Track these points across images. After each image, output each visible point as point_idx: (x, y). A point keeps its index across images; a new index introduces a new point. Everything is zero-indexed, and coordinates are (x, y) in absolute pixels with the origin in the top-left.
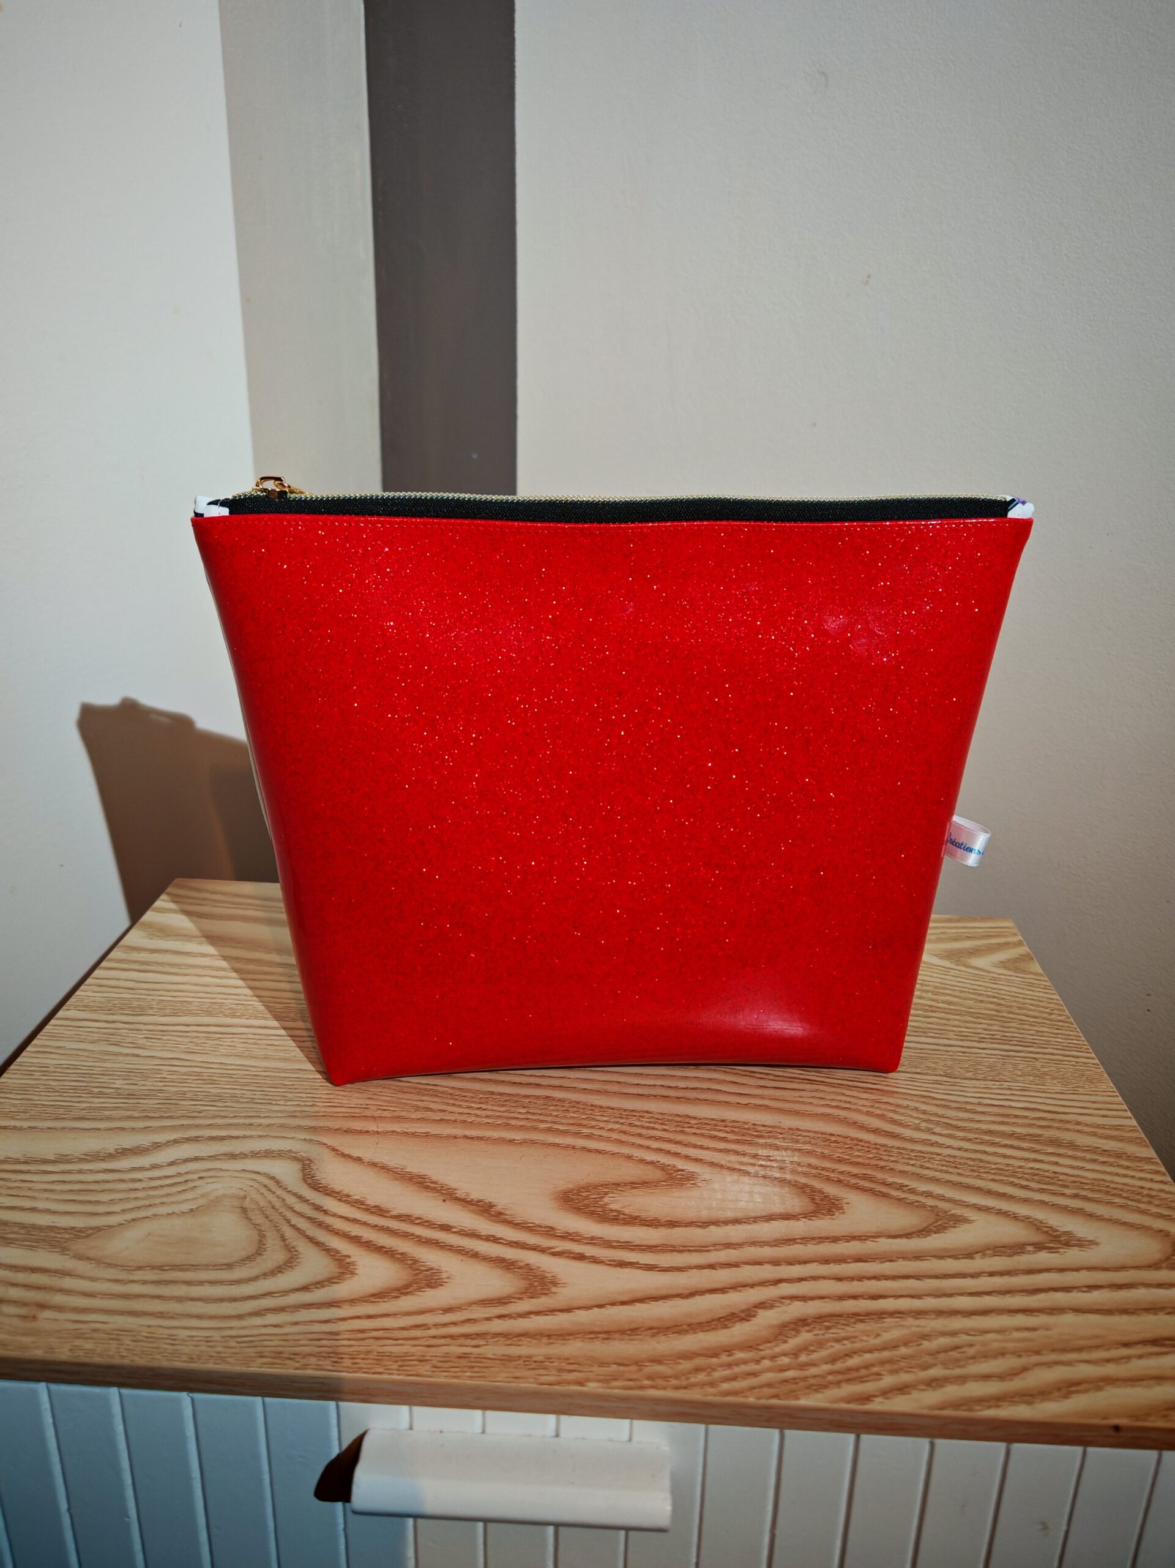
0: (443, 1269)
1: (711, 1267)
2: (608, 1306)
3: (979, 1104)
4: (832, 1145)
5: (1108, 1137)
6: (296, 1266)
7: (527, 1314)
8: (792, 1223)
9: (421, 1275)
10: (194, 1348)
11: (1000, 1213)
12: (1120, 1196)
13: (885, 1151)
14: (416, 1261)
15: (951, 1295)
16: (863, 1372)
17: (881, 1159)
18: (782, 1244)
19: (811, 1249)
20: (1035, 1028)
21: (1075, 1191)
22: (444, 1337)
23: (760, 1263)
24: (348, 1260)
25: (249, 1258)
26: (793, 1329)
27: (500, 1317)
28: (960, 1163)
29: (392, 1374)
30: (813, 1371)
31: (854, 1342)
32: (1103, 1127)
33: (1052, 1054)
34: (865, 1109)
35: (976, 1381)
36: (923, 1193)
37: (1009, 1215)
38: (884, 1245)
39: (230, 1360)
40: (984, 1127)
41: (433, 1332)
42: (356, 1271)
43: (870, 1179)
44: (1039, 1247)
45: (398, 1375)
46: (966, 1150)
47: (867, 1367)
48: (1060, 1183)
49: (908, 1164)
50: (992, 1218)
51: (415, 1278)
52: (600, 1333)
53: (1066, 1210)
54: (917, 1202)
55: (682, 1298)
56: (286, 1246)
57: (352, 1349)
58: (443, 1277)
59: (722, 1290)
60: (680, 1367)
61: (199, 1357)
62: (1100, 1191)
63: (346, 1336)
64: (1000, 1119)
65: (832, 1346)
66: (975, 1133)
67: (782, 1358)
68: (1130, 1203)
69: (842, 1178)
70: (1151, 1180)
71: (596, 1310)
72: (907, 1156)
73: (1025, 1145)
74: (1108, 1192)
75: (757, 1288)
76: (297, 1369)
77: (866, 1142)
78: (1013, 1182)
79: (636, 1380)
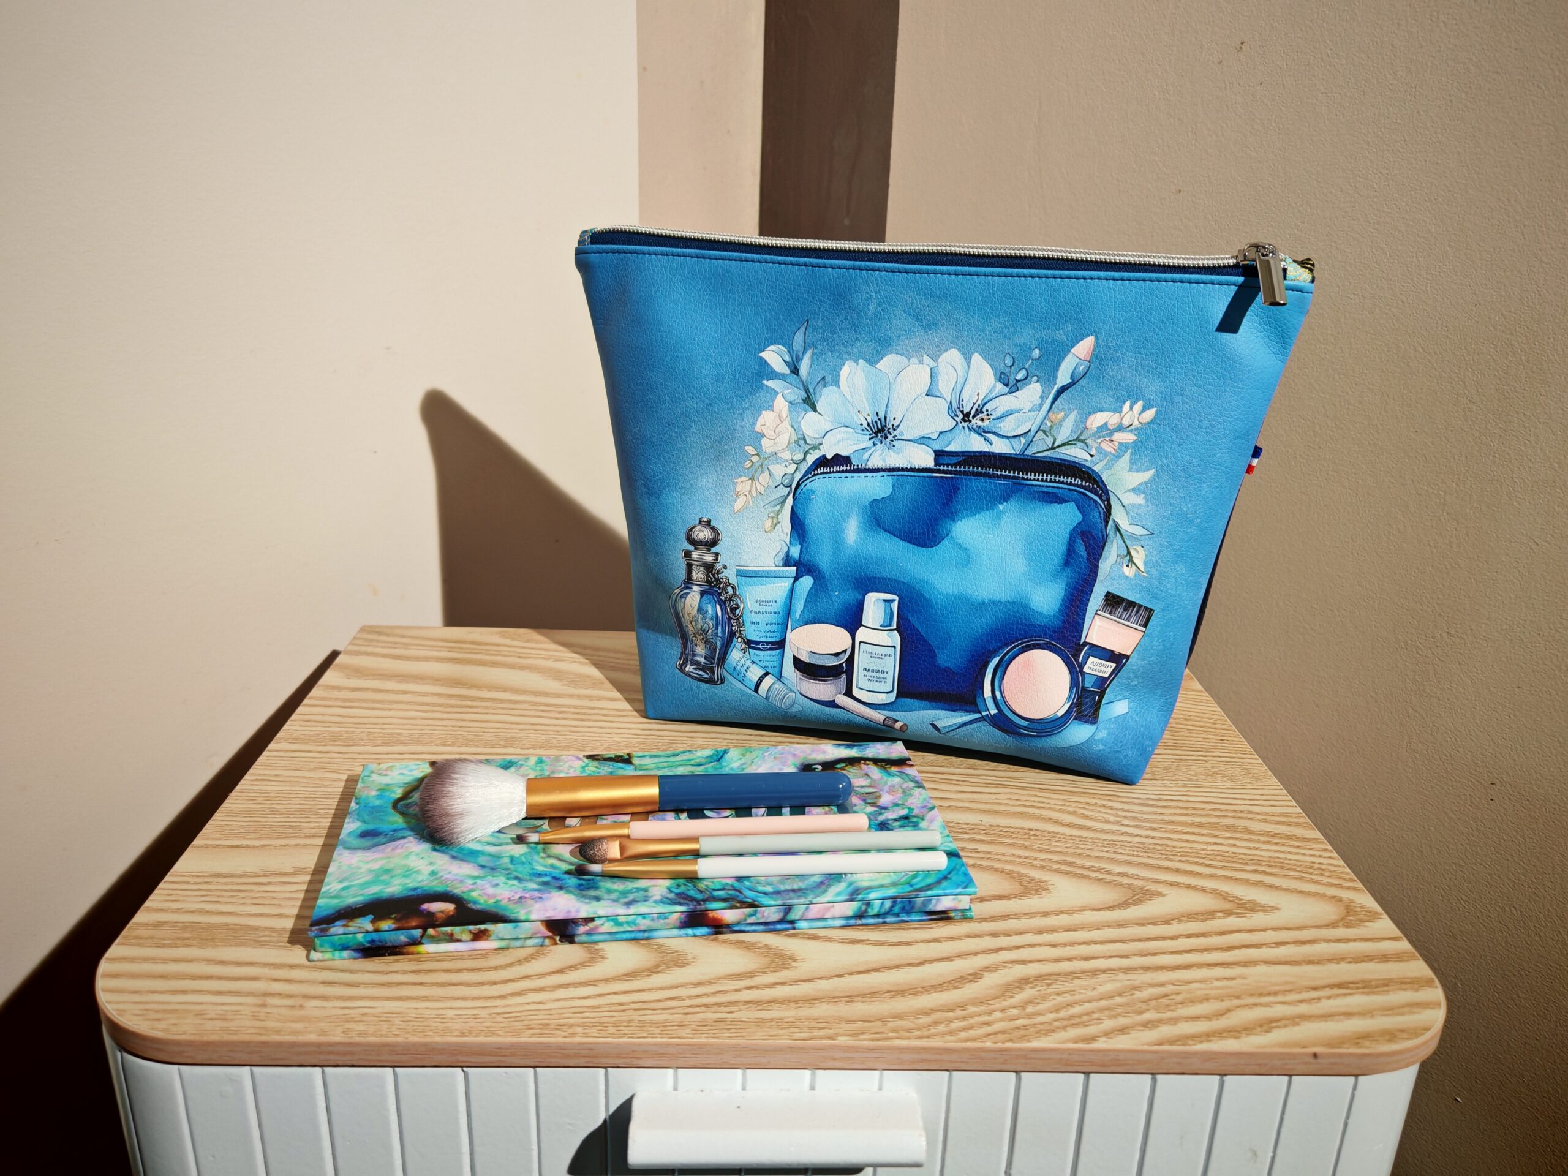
0: (688, 952)
1: (936, 940)
2: (847, 976)
3: (1160, 800)
4: (1032, 838)
5: (1277, 823)
6: (547, 953)
7: (772, 985)
8: (1004, 902)
9: (668, 957)
10: (463, 1024)
11: (1189, 887)
12: (1295, 870)
13: (1080, 841)
14: (661, 946)
15: (1155, 954)
16: (1085, 1018)
17: (1077, 848)
18: (998, 919)
19: (1023, 923)
20: (1202, 736)
21: (1254, 867)
22: (699, 1006)
24: (596, 947)
26: (1018, 987)
27: (749, 988)
28: (1149, 849)
29: (656, 1037)
30: (1040, 1019)
31: (1074, 995)
32: (1273, 815)
33: (1220, 757)
34: (1058, 808)
35: (1186, 1021)
36: (1119, 874)
37: (1197, 889)
38: (1089, 917)
39: (501, 1033)
40: (1167, 818)
41: (688, 1002)
42: (606, 956)
43: (1071, 864)
44: (1228, 913)
45: (662, 1038)
46: (1153, 838)
47: (1087, 1014)
48: (1240, 861)
49: (1103, 851)
50: (1183, 892)
51: (662, 960)
52: (842, 997)
53: (1247, 882)
54: (1115, 881)
55: (913, 966)
57: (615, 1019)
58: (688, 958)
59: (949, 959)
60: (921, 1021)
61: (470, 1032)
62: (1276, 866)
63: (606, 1009)
64: (1180, 811)
65: (1054, 999)
66: (1160, 824)
67: (1011, 1010)
68: (1303, 875)
69: (1044, 865)
70: (1320, 856)
71: (836, 978)
72: (1101, 845)
73: (1205, 832)
74: (1283, 868)
75: (980, 956)
76: (565, 1037)
77: (1062, 834)
78: (1197, 862)
79: (882, 1033)
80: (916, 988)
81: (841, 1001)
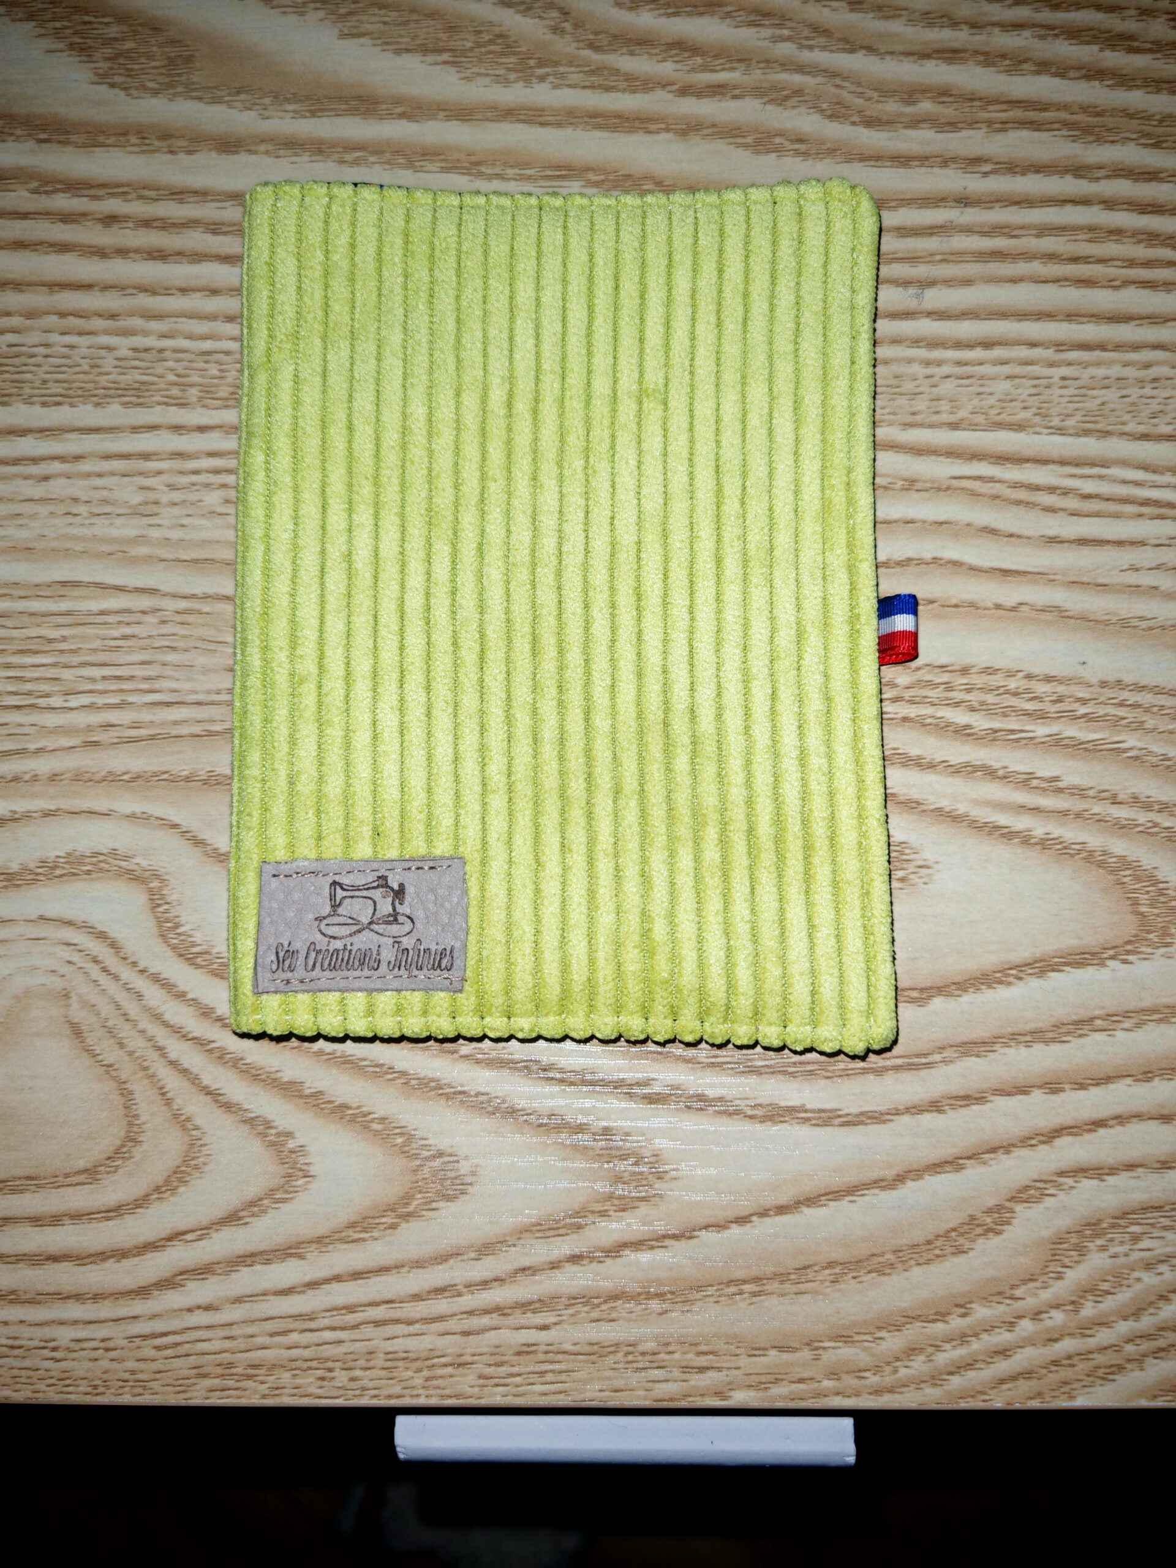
0: (461, 1153)
1: (935, 1106)
2: (754, 1218)
6: (205, 1164)
9: (426, 1170)
14: (410, 1137)
18: (1069, 1033)
22: (487, 1312)
23: (1023, 1090)
24: (291, 1144)
25: (119, 1154)
27: (575, 1259)
41: (468, 1301)
42: (313, 1170)
51: (414, 1178)
52: (744, 1282)
55: (883, 1188)
56: (176, 1116)
58: (462, 1172)
60: (883, 1346)
63: (326, 1322)
67: (1054, 1313)
71: (736, 1230)
75: (1018, 1152)
80: (882, 1254)
81: (741, 1293)
